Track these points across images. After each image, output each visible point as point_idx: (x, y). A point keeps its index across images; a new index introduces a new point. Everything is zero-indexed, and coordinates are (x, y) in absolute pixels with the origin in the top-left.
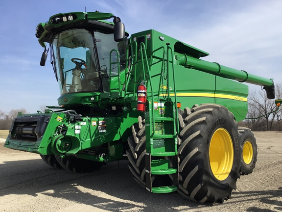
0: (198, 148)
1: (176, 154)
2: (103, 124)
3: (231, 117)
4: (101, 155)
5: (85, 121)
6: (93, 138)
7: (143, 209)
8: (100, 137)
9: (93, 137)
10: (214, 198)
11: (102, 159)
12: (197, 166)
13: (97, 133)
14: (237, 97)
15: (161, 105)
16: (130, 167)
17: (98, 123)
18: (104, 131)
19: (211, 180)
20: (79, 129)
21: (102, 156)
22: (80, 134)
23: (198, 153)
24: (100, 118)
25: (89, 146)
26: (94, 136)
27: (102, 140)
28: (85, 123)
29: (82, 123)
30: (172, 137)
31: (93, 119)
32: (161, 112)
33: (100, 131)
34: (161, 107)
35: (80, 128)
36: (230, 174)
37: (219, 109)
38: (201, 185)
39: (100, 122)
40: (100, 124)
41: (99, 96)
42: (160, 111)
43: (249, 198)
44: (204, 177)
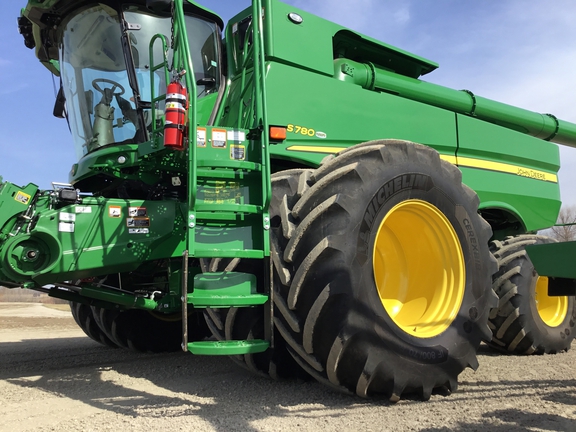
0: (329, 239)
1: (267, 254)
2: (141, 213)
3: (453, 176)
4: (150, 295)
5: (88, 204)
6: (111, 245)
7: (198, 408)
8: (130, 245)
9: (109, 242)
10: (393, 380)
11: (151, 303)
12: (327, 288)
13: (122, 234)
14: (525, 169)
15: (236, 136)
16: (206, 317)
17: (125, 211)
18: (145, 230)
19: (379, 331)
20: (70, 222)
21: (153, 296)
22: (72, 234)
23: (329, 253)
24: (131, 202)
25: (99, 263)
26: (115, 240)
27: (138, 252)
28: (88, 209)
29: (78, 209)
30: (255, 211)
31: (111, 201)
32: (237, 153)
33: (131, 231)
34: (236, 142)
35: (74, 219)
36: (454, 324)
37: (406, 150)
38: (342, 338)
39: (132, 209)
40: (132, 215)
41: (136, 151)
42: (232, 151)
43: (517, 392)
44: (354, 319)
